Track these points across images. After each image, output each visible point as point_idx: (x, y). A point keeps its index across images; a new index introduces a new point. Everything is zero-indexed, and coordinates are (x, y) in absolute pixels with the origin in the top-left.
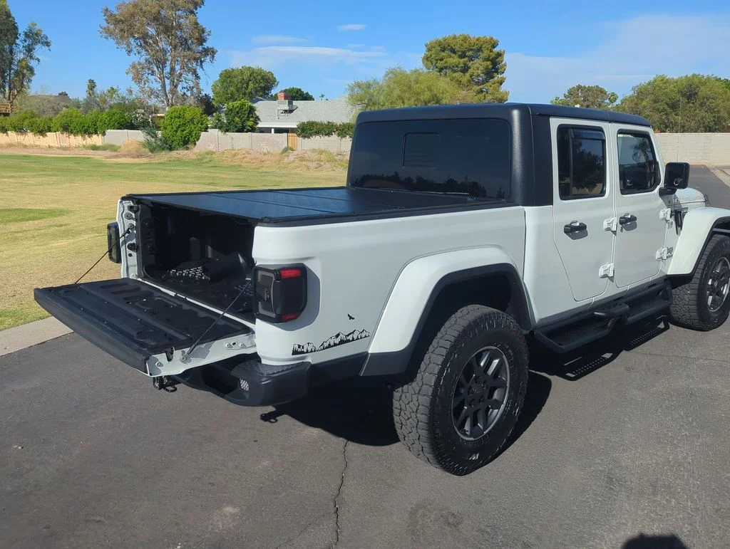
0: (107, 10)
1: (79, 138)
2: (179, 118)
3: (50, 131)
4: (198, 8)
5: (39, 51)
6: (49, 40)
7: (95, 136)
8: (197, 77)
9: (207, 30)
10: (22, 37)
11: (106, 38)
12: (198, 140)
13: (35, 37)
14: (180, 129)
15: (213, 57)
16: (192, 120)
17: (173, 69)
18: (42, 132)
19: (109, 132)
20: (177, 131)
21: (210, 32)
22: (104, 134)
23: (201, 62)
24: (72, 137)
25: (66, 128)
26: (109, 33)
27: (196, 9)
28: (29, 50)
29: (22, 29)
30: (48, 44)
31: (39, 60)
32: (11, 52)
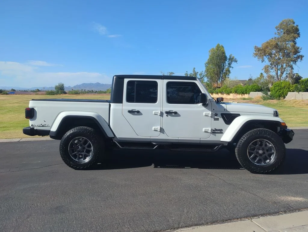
0: (256, 46)
1: (240, 95)
2: (279, 86)
3: (231, 93)
4: (296, 39)
5: (233, 64)
6: (237, 60)
7: (246, 95)
8: (292, 68)
9: (300, 47)
10: (228, 60)
11: (255, 57)
12: (286, 95)
13: (232, 60)
14: (278, 91)
15: (301, 59)
16: (284, 87)
17: (282, 66)
18: (228, 94)
19: (251, 93)
20: (277, 92)
21: (301, 48)
22: (249, 94)
23: (296, 62)
24: (238, 95)
25: (236, 92)
26: (256, 55)
27: (295, 39)
28: (230, 64)
29: (228, 57)
30: (236, 61)
31: (233, 68)
32: (224, 66)
